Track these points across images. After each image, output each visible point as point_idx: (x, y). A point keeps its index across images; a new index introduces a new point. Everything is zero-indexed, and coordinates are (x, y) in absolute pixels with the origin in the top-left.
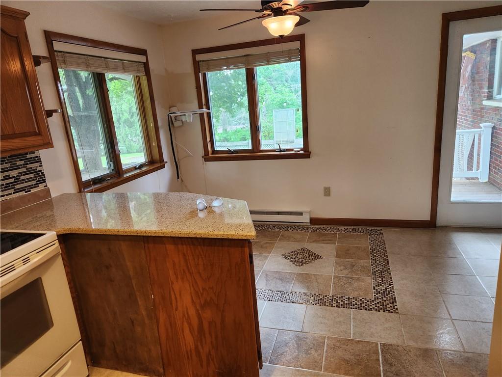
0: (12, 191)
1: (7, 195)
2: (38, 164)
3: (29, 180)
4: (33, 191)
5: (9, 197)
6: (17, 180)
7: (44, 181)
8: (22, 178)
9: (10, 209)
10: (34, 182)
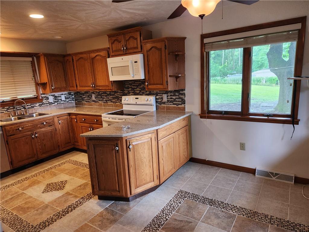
0: (172, 104)
1: (170, 104)
2: (184, 96)
3: (179, 101)
4: (179, 106)
5: (171, 105)
6: (175, 100)
7: (185, 104)
8: (176, 100)
9: (170, 109)
10: (180, 103)
